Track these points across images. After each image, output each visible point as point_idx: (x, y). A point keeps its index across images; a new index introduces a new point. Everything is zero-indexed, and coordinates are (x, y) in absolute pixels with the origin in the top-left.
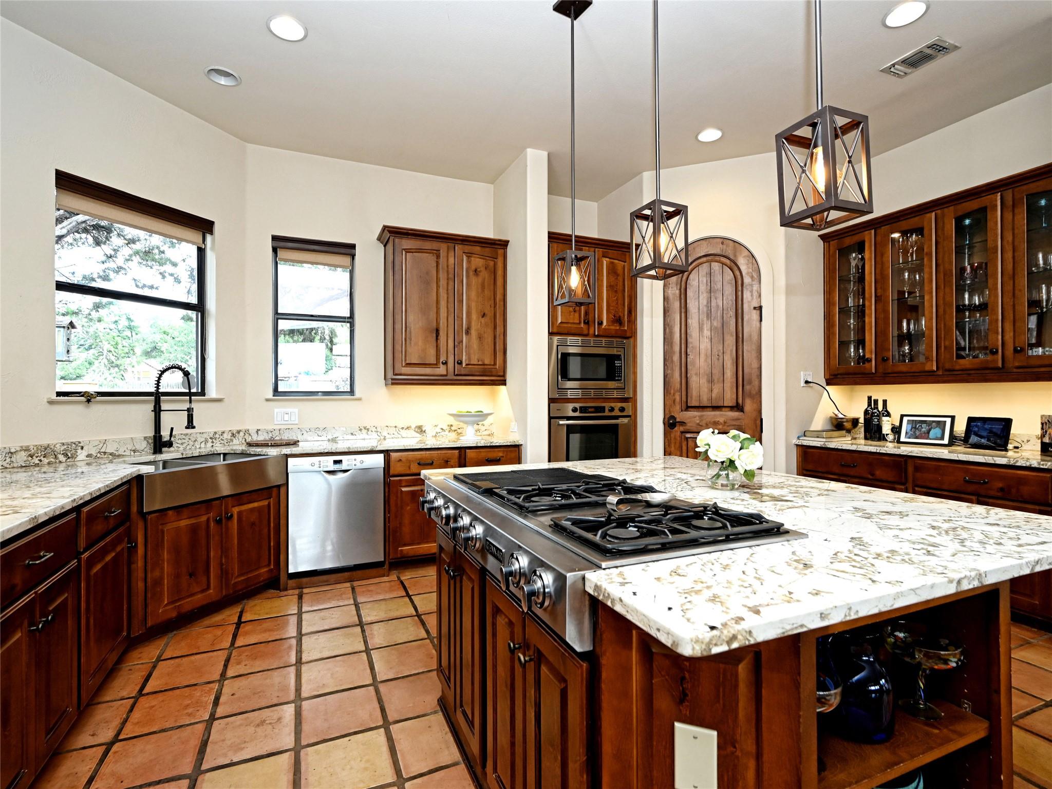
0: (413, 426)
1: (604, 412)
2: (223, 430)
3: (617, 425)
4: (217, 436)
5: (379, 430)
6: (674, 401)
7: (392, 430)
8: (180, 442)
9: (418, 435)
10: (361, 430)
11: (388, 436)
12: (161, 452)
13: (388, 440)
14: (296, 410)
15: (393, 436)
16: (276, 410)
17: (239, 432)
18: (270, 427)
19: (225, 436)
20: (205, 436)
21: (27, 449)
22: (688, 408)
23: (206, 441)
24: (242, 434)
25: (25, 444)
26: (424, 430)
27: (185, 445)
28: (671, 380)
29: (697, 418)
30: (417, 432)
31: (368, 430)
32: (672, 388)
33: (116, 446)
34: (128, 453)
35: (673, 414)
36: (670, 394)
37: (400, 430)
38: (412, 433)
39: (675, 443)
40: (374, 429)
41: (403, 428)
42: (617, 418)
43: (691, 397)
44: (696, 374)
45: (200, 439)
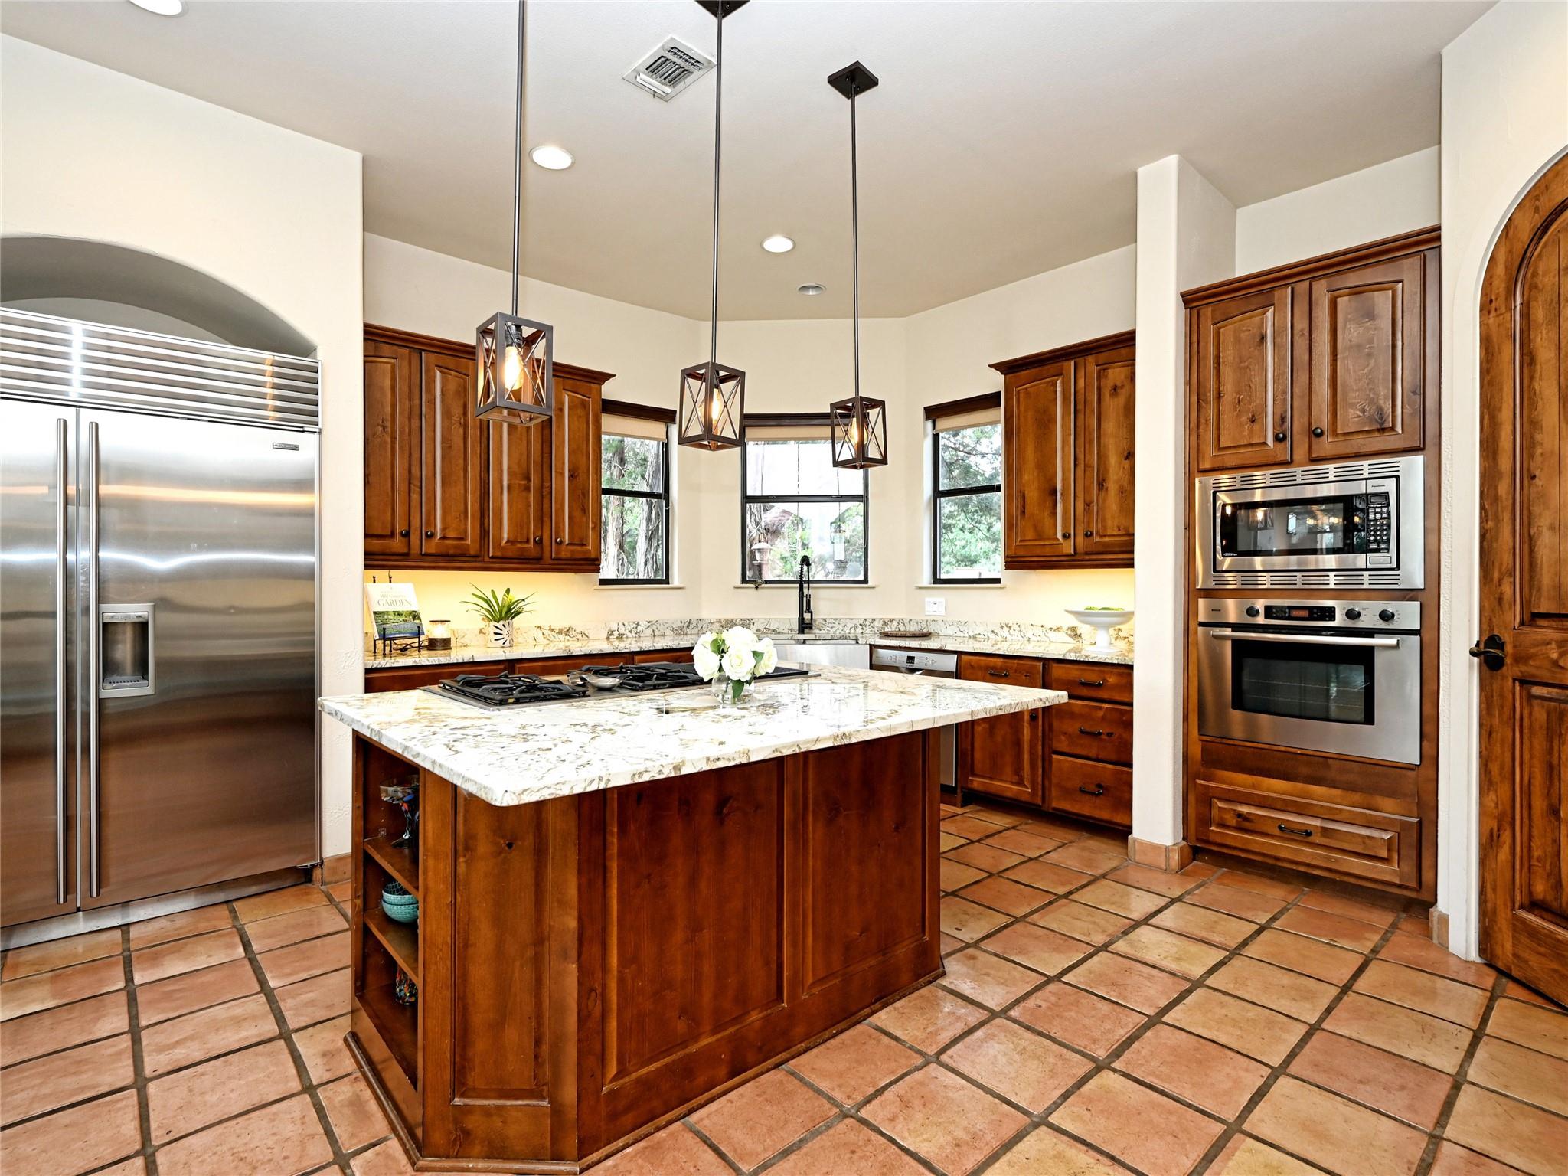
0: (1065, 628)
1: (1332, 618)
2: (875, 617)
3: (1370, 650)
4: (867, 623)
5: (1022, 628)
6: (1500, 600)
7: (1038, 631)
8: (830, 625)
9: (1070, 640)
10: (1002, 627)
11: (1033, 638)
12: (803, 633)
13: (1033, 644)
14: (943, 600)
15: (1039, 638)
16: (927, 599)
17: (891, 621)
18: (919, 618)
19: (876, 623)
20: (855, 622)
21: (719, 621)
22: (1533, 618)
23: (856, 627)
24: (895, 623)
25: (719, 617)
26: (1078, 633)
27: (834, 629)
28: (1495, 545)
29: (1554, 645)
30: (1070, 635)
31: (1010, 627)
32: (1497, 564)
33: (777, 624)
34: (786, 631)
35: (1496, 633)
36: (1492, 580)
37: (1049, 631)
38: (1062, 637)
39: (1502, 707)
40: (1016, 627)
41: (1051, 629)
42: (1370, 633)
43: (1539, 589)
44: (1551, 528)
45: (850, 625)
